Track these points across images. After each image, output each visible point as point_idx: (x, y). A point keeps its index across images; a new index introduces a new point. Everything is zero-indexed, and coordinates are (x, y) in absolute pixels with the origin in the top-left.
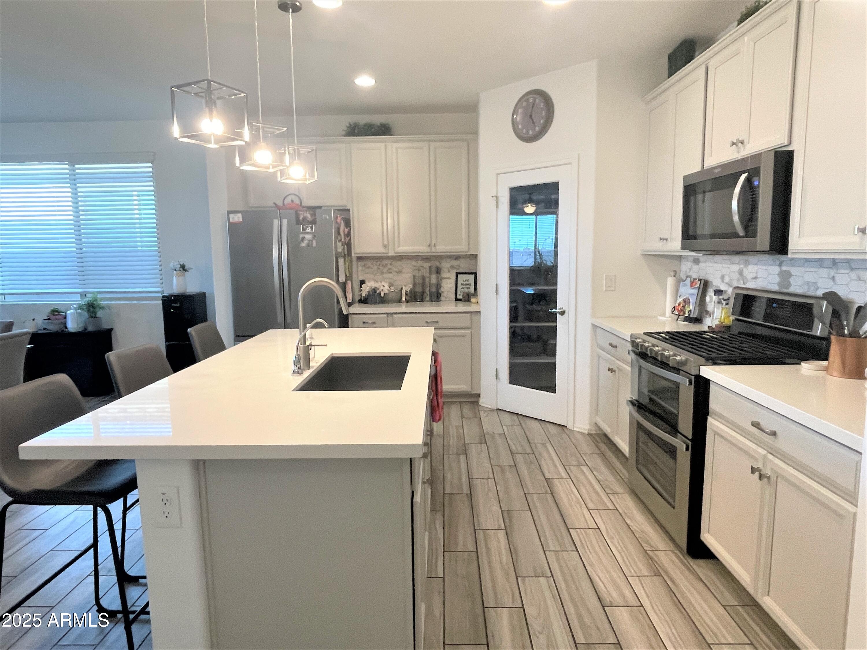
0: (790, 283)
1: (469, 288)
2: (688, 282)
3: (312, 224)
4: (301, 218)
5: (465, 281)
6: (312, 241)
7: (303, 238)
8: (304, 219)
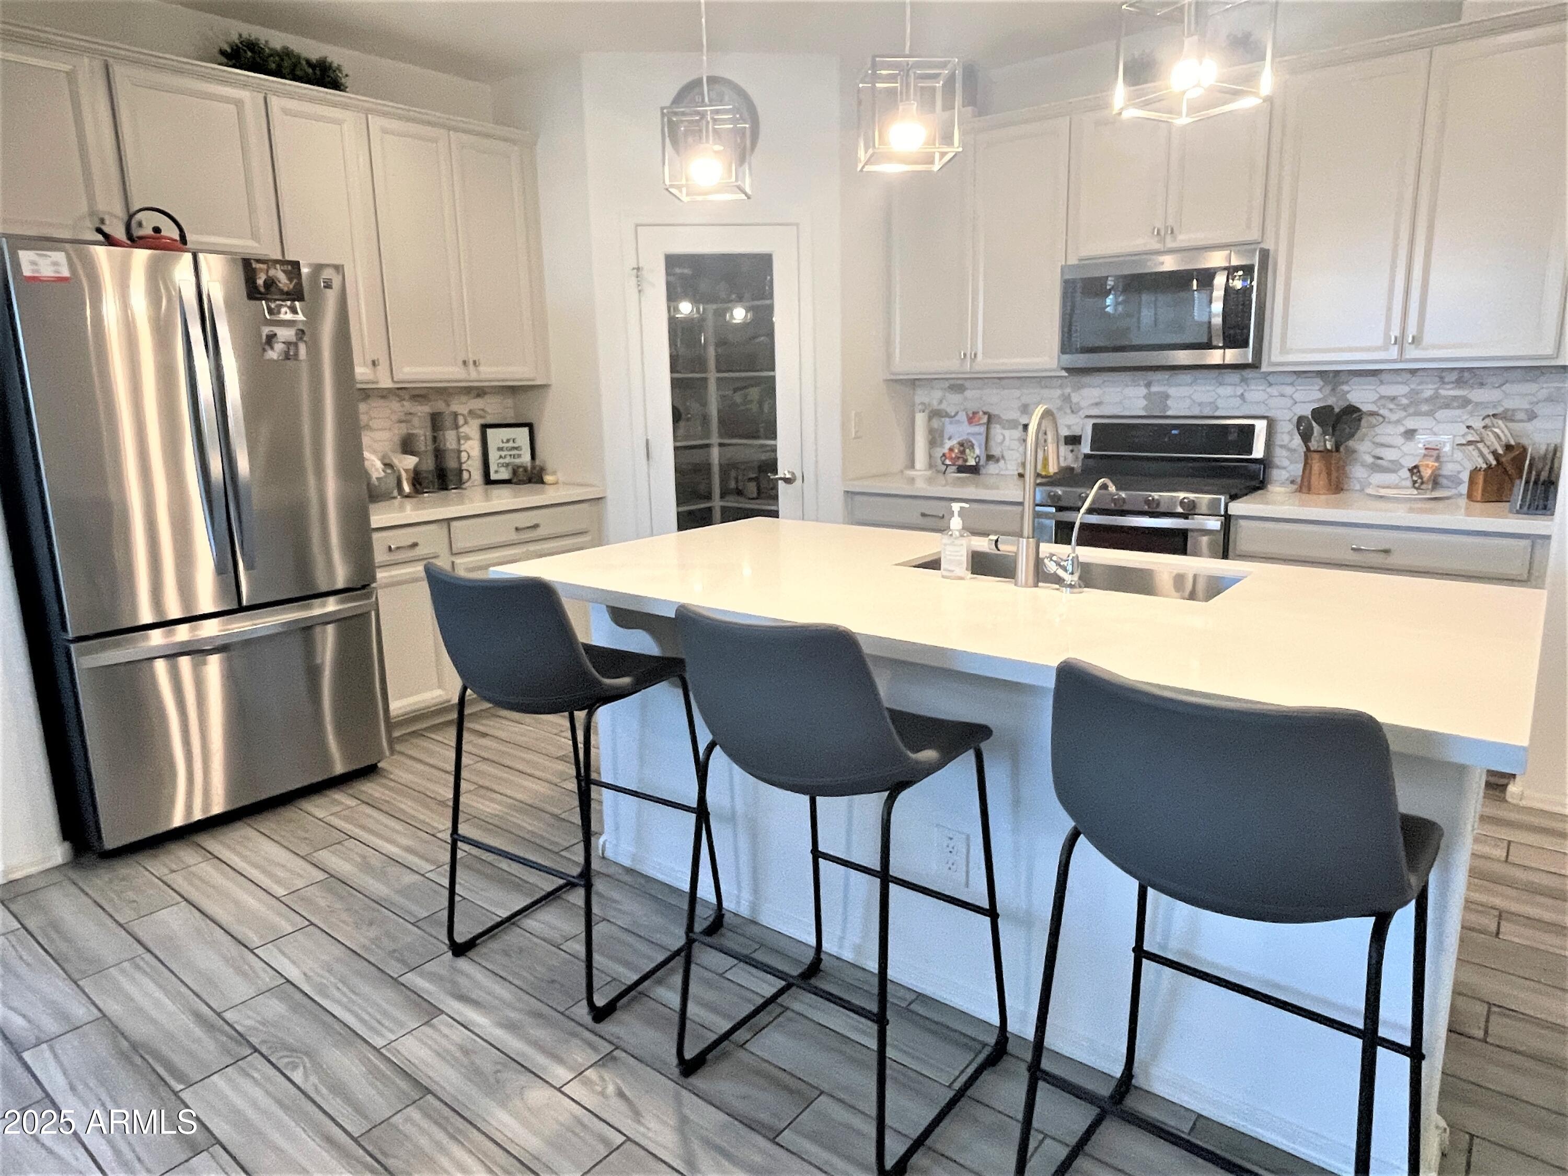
0: (1167, 405)
1: (519, 456)
2: (962, 417)
3: (293, 300)
4: (260, 282)
5: (508, 441)
6: (296, 344)
7: (271, 338)
8: (270, 283)
